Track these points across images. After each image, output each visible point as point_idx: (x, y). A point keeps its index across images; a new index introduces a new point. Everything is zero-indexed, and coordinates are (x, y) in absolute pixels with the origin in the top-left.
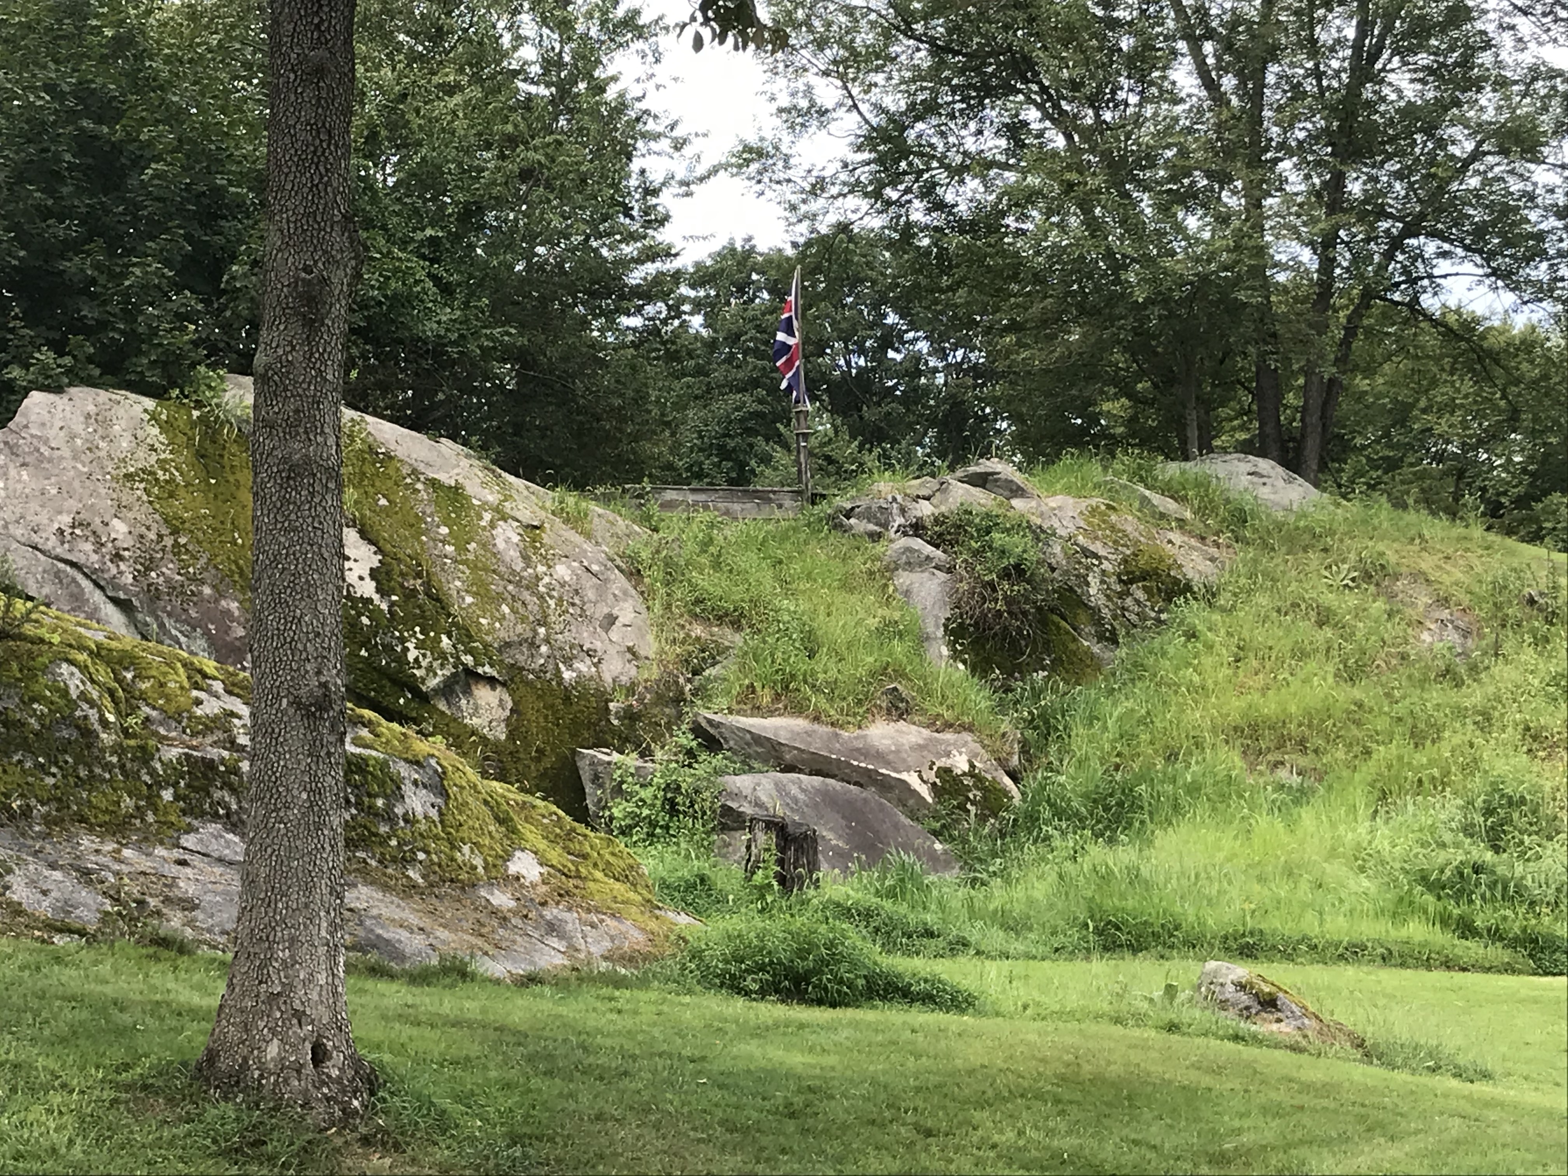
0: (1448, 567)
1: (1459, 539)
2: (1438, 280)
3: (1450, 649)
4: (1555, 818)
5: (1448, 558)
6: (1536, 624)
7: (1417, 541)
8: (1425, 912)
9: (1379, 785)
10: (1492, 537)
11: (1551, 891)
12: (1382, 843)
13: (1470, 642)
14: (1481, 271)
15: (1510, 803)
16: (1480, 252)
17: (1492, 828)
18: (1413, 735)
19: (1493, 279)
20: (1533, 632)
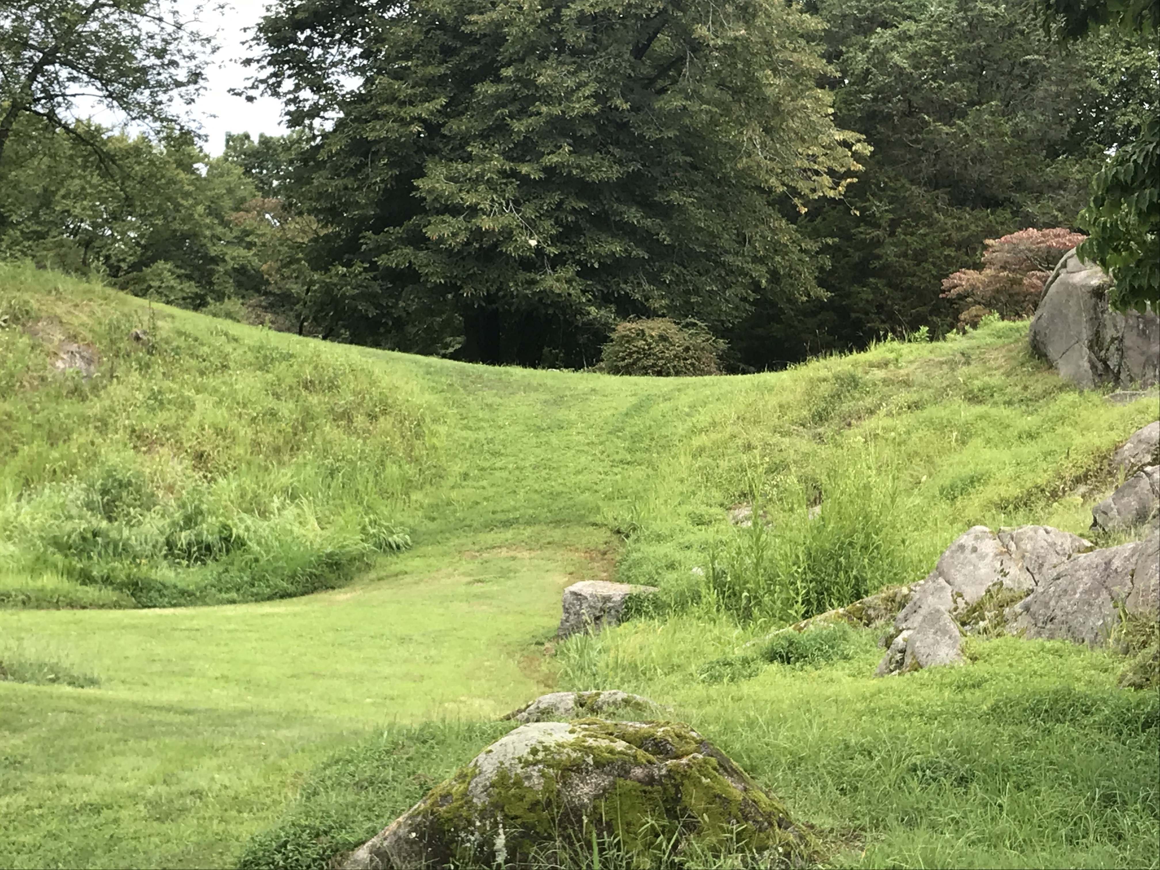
0: (76, 313)
1: (85, 292)
2: (69, 98)
3: (77, 373)
4: (153, 495)
5: (76, 306)
6: (141, 354)
7: (54, 293)
8: (56, 567)
9: (23, 475)
10: (109, 291)
11: (149, 547)
12: (25, 518)
13: (92, 368)
14: (101, 94)
15: (121, 485)
16: (101, 79)
17: (107, 504)
18: (49, 438)
19: (110, 100)
20: (139, 361)
